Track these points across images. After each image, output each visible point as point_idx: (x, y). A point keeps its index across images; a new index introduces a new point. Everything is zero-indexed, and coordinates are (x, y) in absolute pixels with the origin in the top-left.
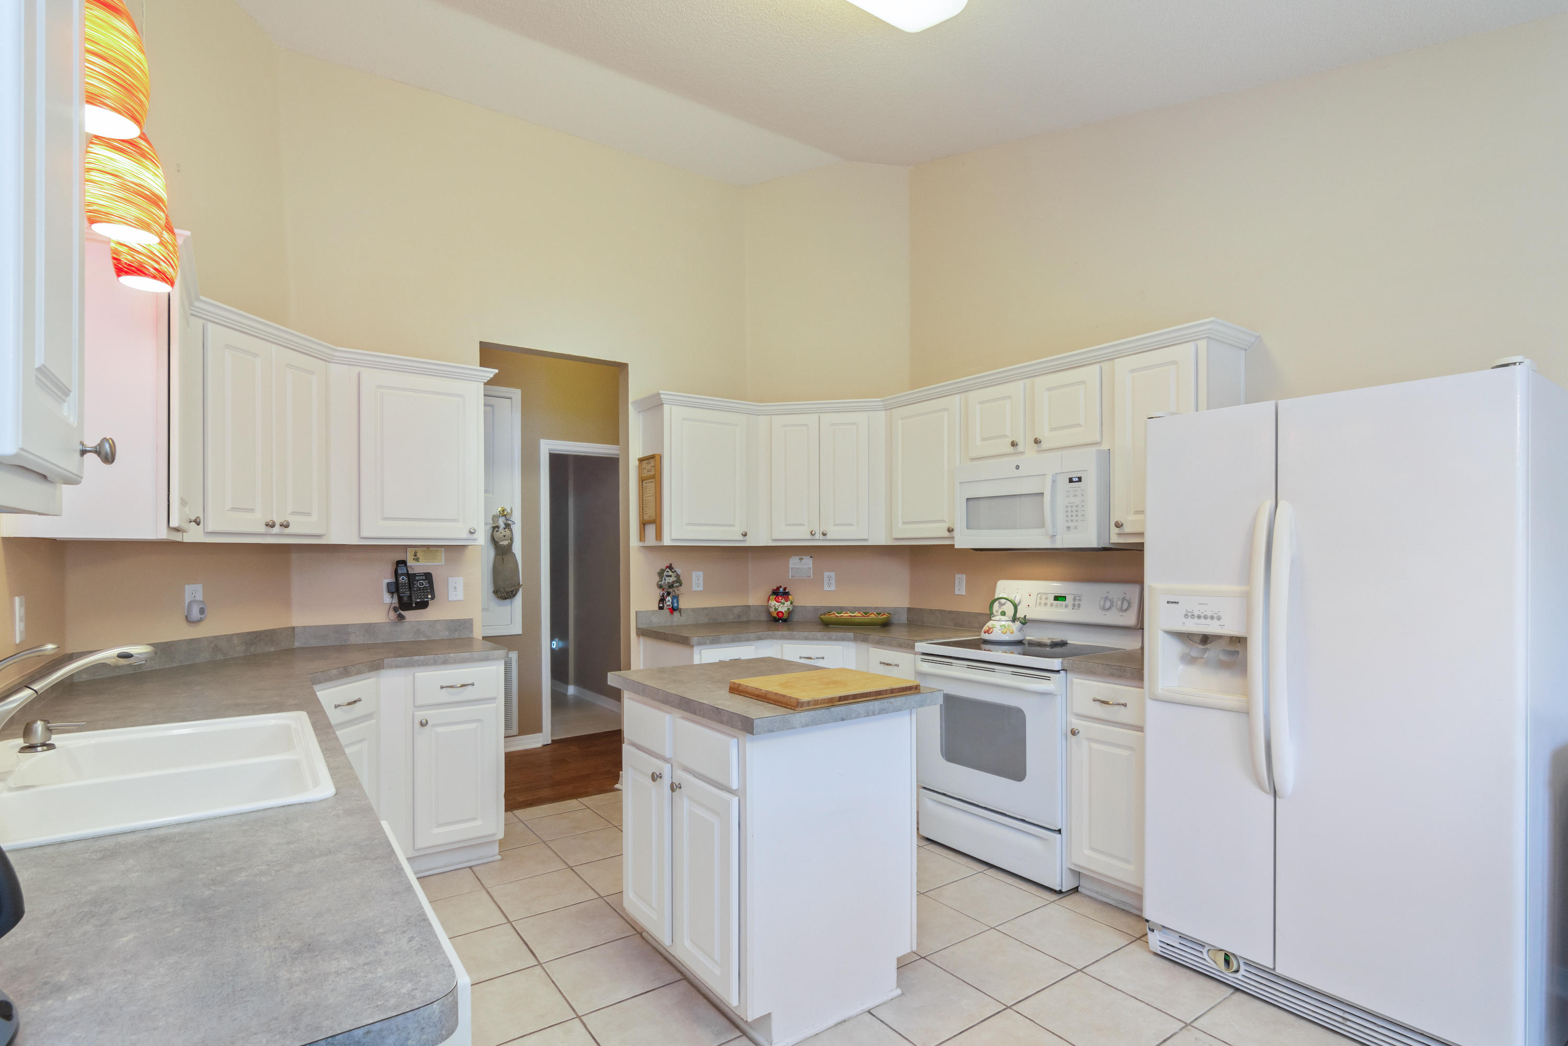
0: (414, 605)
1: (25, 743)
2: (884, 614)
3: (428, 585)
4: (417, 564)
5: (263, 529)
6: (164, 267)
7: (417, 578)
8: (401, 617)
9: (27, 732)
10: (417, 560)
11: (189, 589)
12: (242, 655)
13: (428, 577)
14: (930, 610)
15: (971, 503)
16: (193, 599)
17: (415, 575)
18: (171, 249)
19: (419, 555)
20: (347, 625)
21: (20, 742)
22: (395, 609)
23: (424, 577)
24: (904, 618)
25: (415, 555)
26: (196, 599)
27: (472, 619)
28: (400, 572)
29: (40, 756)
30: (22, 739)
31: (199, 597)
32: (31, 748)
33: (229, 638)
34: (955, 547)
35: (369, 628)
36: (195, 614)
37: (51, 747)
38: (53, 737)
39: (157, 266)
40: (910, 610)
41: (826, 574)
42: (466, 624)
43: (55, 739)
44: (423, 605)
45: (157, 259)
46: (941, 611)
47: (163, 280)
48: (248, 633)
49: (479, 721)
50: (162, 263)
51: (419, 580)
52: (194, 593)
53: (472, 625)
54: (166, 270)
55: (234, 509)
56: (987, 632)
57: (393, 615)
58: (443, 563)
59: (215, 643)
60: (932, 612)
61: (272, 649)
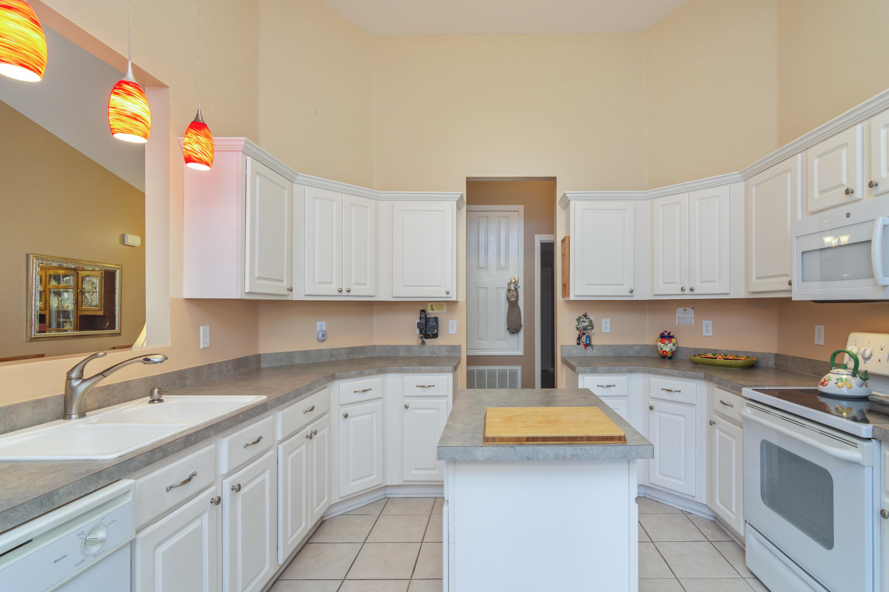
0: (431, 336)
1: (151, 398)
2: (753, 358)
3: (435, 324)
4: (433, 312)
5: (337, 293)
6: (200, 156)
7: (430, 320)
8: (423, 343)
9: (151, 394)
10: (433, 309)
11: (319, 324)
12: (346, 359)
13: (436, 319)
14: (793, 357)
15: (806, 256)
16: (321, 329)
17: (429, 318)
18: (204, 146)
19: (434, 307)
20: (398, 346)
21: (149, 398)
22: (421, 338)
23: (434, 320)
24: (772, 363)
25: (432, 307)
26: (323, 329)
27: (461, 345)
28: (421, 316)
29: (156, 405)
30: (150, 397)
31: (324, 328)
32: (152, 401)
33: (339, 350)
34: (793, 299)
35: (409, 348)
36: (321, 338)
37: (160, 401)
38: (163, 396)
39: (196, 156)
40: (777, 356)
41: (705, 322)
42: (457, 348)
43: (164, 397)
44: (435, 336)
45: (196, 152)
46: (803, 359)
47: (200, 163)
48: (349, 348)
49: (437, 409)
50: (199, 154)
51: (431, 321)
52: (321, 326)
53: (460, 349)
54: (201, 157)
55: (319, 283)
56: (822, 384)
57: (420, 341)
58: (446, 312)
59: (331, 352)
60: (795, 359)
61: (362, 357)
